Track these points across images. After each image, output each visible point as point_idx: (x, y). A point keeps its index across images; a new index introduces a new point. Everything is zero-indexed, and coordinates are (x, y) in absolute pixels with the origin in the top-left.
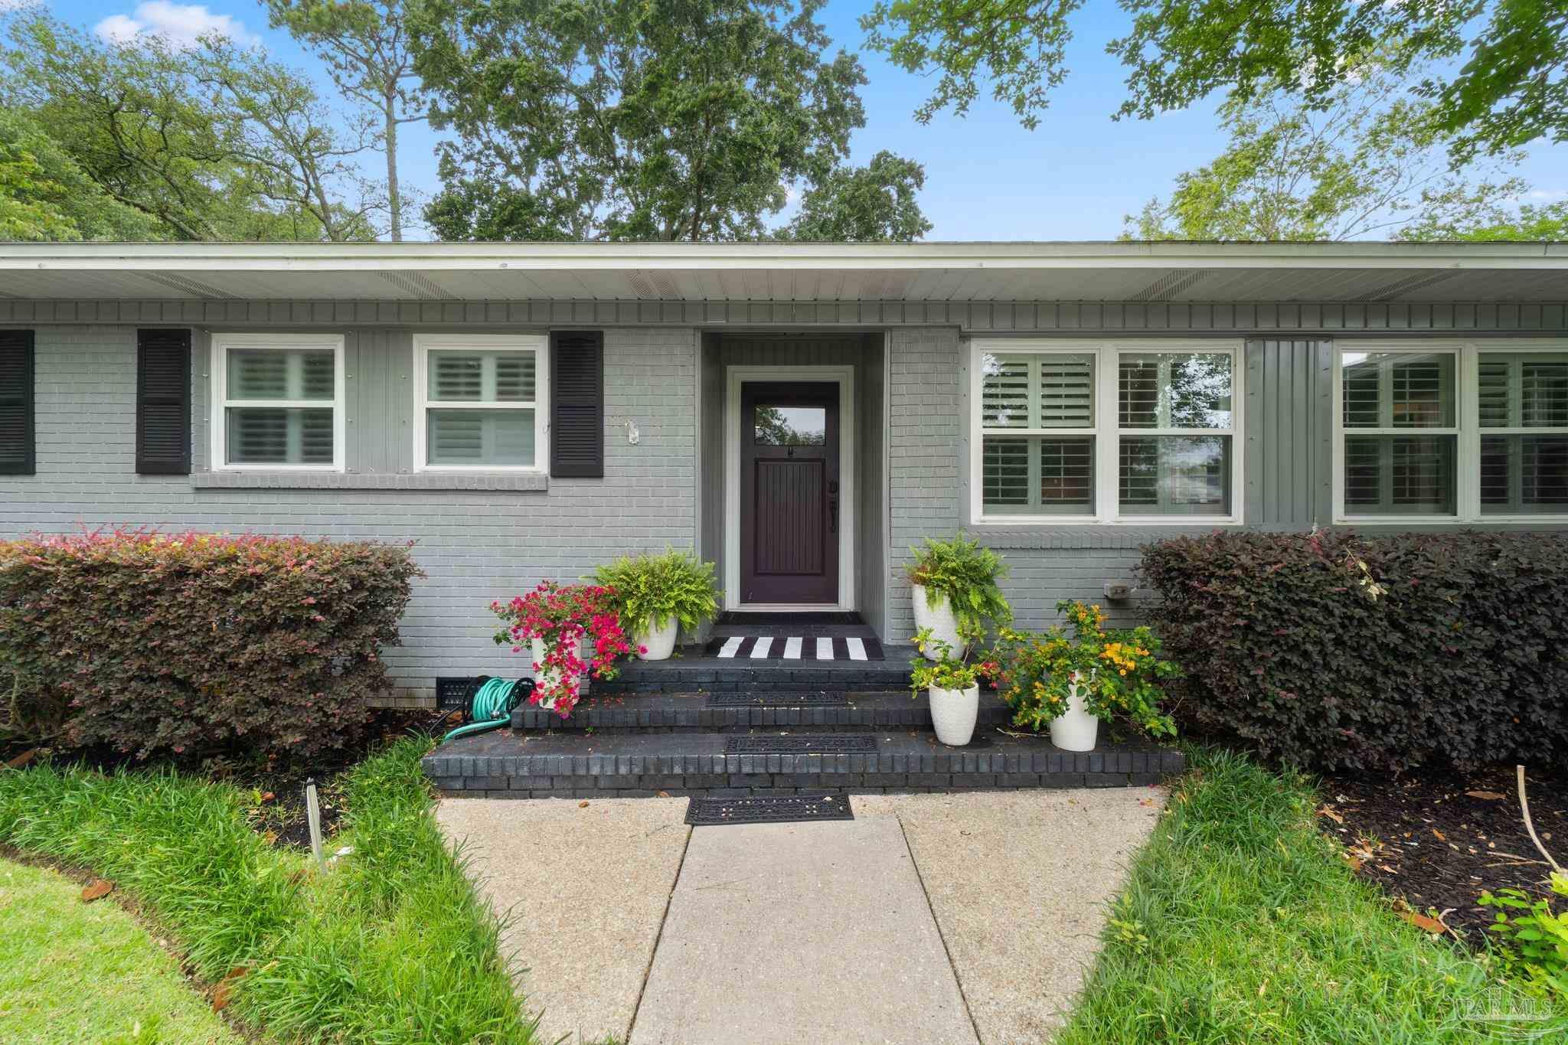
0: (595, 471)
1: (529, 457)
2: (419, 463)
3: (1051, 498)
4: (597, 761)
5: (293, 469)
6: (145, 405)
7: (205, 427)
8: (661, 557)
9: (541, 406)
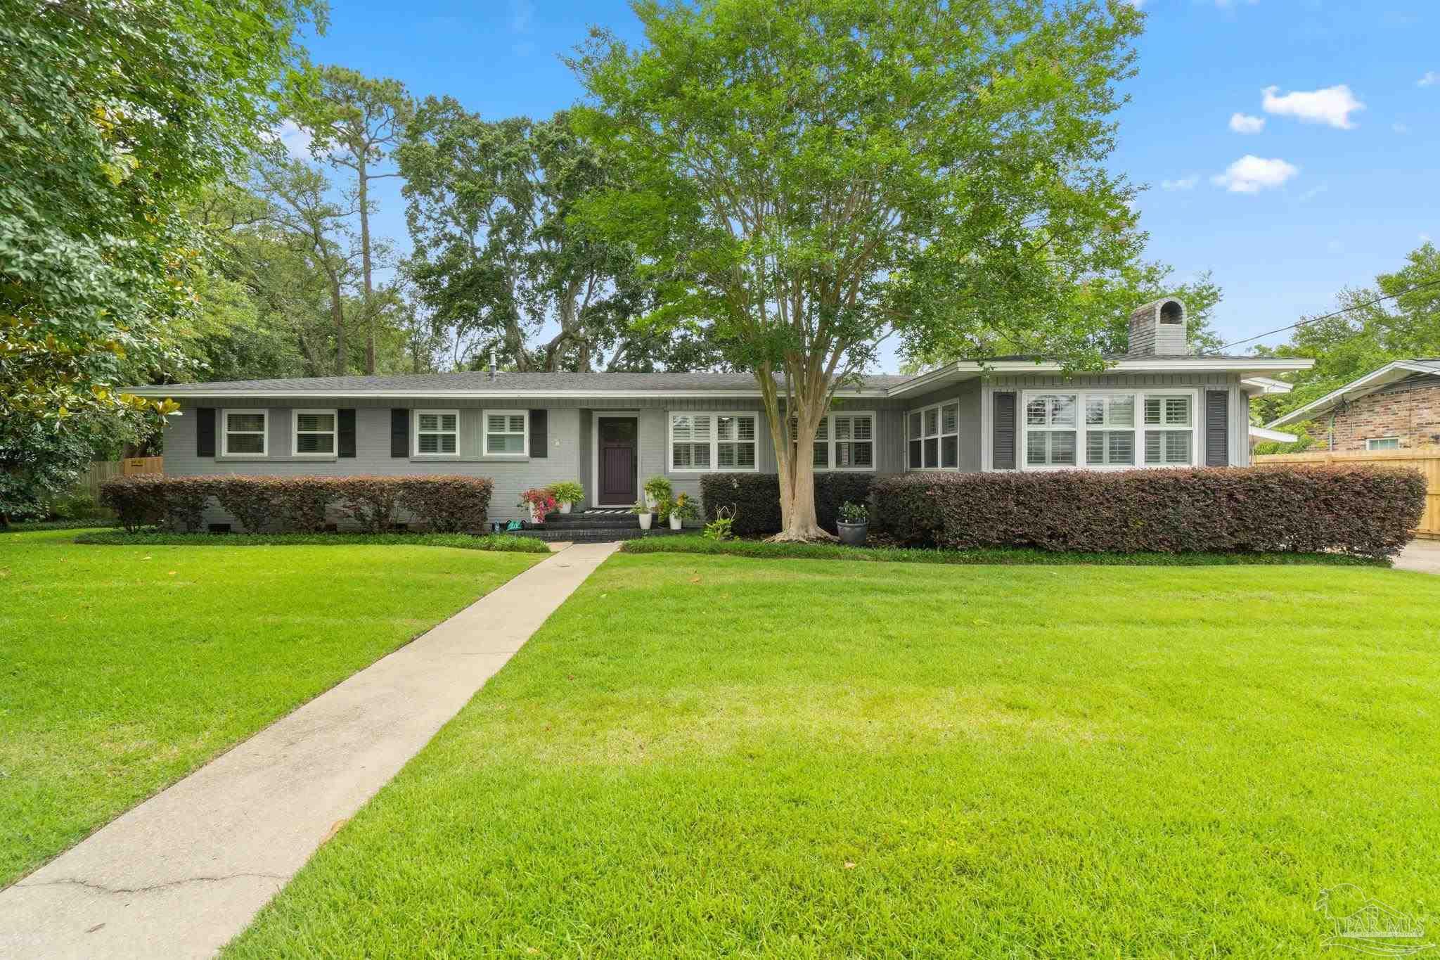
0: (544, 455)
1: (522, 450)
2: (485, 453)
3: (698, 462)
4: (549, 533)
5: (441, 455)
6: (393, 434)
7: (412, 440)
8: (566, 483)
9: (526, 433)
